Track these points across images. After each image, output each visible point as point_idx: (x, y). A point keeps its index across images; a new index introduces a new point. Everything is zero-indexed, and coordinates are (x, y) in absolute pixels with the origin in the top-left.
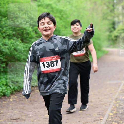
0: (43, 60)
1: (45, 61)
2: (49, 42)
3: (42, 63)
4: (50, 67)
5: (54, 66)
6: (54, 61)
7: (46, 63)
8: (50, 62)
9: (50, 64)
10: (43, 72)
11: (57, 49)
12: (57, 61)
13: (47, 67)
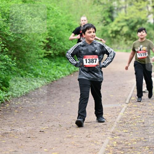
0: (86, 57)
1: (87, 58)
2: (91, 46)
3: (85, 59)
4: (91, 63)
5: (93, 62)
6: (94, 59)
7: (88, 60)
8: (91, 59)
9: (91, 61)
10: (85, 66)
11: (96, 51)
12: (96, 59)
13: (88, 62)
